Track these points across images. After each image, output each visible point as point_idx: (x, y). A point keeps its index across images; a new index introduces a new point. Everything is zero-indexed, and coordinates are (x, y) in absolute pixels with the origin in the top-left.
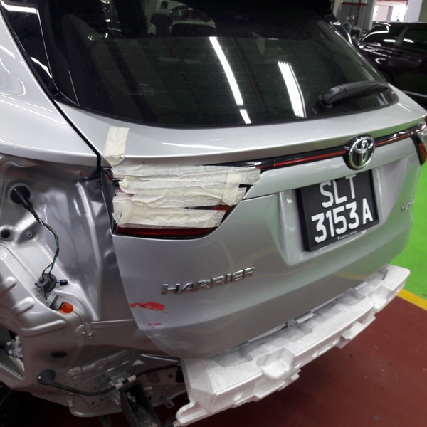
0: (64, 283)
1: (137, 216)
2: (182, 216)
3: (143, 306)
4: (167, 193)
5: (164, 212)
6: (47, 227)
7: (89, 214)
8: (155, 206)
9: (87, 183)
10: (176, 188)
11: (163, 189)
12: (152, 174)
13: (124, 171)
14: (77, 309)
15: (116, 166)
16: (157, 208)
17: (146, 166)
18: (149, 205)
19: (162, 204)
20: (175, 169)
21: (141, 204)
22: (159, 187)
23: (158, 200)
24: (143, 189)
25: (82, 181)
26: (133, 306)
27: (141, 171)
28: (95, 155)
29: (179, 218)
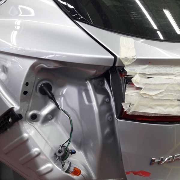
1: (142, 105)
2: (176, 106)
3: (135, 173)
4: (167, 87)
5: (163, 103)
7: (94, 103)
8: (157, 98)
10: (174, 84)
11: (164, 84)
12: (155, 72)
13: (134, 70)
15: (128, 65)
16: (159, 100)
17: (151, 66)
18: (153, 97)
19: (163, 97)
21: (147, 96)
22: (162, 83)
23: (160, 93)
24: (150, 84)
26: (128, 173)
27: (147, 70)
28: (113, 57)
29: (173, 108)
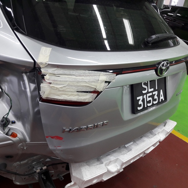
0: (13, 123)
1: (52, 94)
2: (76, 95)
3: (52, 138)
4: (69, 83)
5: (67, 93)
6: (7, 94)
7: (28, 90)
8: (62, 90)
9: (28, 74)
10: (73, 81)
11: (67, 81)
12: (62, 73)
13: (47, 71)
14: (19, 136)
15: (43, 67)
16: (63, 91)
17: (59, 69)
18: (59, 89)
19: (66, 89)
20: (73, 72)
21: (55, 88)
22: (65, 80)
23: (64, 87)
24: (57, 81)
25: (26, 73)
26: (47, 137)
27: (56, 71)
28: (33, 61)
29: (74, 96)
